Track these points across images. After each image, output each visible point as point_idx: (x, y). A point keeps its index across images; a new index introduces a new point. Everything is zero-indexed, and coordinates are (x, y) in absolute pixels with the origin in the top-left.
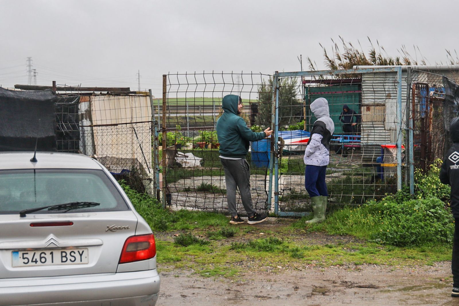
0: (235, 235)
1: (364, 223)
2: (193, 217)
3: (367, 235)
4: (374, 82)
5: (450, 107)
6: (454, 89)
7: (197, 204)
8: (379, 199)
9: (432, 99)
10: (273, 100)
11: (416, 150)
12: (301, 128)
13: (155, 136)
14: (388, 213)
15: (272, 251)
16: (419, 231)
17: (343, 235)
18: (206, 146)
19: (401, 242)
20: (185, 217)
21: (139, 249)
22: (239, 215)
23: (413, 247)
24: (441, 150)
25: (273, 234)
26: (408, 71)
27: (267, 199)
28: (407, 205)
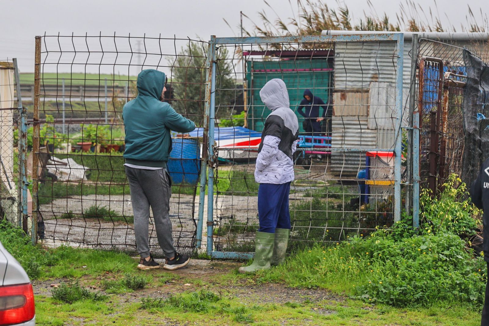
0: (146, 286)
1: (344, 270)
2: (79, 258)
3: (348, 289)
4: (362, 55)
5: (473, 96)
6: (479, 69)
7: (86, 238)
8: (366, 235)
9: (447, 84)
10: (207, 80)
11: (422, 161)
12: (240, 124)
13: (22, 132)
14: (380, 255)
15: (206, 312)
16: (427, 283)
17: (312, 288)
18: (93, 148)
19: (400, 301)
20: (67, 258)
21: (8, 307)
22: (152, 256)
23: (418, 307)
24: (459, 161)
25: (204, 285)
26: (414, 40)
27: (196, 232)
28: (409, 244)
